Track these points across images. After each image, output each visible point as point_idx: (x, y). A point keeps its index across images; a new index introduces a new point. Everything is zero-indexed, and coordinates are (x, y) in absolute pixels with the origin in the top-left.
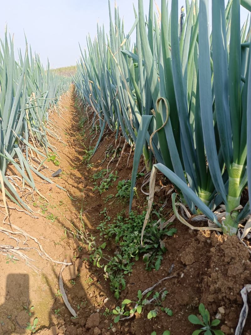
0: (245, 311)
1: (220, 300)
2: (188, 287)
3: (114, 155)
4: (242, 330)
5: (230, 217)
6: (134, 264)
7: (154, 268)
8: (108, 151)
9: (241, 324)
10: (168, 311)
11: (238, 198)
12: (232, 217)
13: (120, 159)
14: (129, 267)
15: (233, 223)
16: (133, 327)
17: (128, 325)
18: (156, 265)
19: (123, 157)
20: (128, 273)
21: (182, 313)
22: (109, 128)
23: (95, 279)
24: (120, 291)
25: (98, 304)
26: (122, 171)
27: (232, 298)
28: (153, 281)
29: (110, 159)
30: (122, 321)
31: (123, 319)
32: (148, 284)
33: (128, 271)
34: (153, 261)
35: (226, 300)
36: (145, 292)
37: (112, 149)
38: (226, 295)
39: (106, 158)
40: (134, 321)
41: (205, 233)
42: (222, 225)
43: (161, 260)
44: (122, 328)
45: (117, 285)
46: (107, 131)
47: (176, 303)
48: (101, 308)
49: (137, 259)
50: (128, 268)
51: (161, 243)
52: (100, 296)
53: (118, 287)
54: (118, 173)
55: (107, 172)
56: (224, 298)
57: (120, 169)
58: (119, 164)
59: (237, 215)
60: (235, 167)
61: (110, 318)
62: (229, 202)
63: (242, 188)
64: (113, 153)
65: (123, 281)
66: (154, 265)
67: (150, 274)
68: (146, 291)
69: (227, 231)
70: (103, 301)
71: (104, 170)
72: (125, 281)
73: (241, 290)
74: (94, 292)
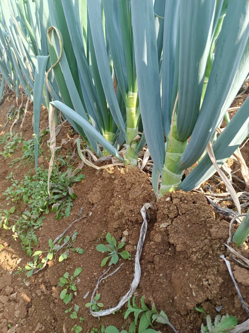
0: (144, 227)
1: (124, 224)
2: (97, 223)
3: (18, 117)
4: (143, 244)
5: (130, 149)
6: (44, 218)
7: (64, 216)
8: (10, 113)
9: (142, 238)
10: (79, 250)
11: (135, 128)
12: (131, 148)
13: (23, 119)
14: (40, 221)
15: (133, 154)
16: (47, 275)
17: (42, 276)
18: (65, 212)
19: (27, 117)
20: (39, 227)
21: (92, 248)
22: (10, 88)
23: (6, 244)
24: (32, 247)
25: (10, 267)
26: (27, 132)
27: (134, 219)
28: (64, 228)
29: (13, 122)
30: (35, 274)
31: (37, 272)
32: (59, 232)
33: (38, 226)
34: (63, 209)
35: (129, 223)
36: (56, 240)
37: (15, 110)
38: (128, 218)
39: (9, 121)
40: (47, 269)
41: (109, 170)
42: (123, 158)
43: (71, 207)
44: (36, 281)
45: (28, 242)
46: (8, 91)
47: (86, 240)
48: (14, 269)
49: (47, 212)
50: (39, 223)
51: (69, 190)
52: (12, 259)
53: (30, 244)
54: (23, 135)
55: (10, 135)
56: (127, 221)
57: (25, 130)
58: (23, 125)
59: (136, 146)
60: (130, 95)
61: (23, 276)
62: (128, 133)
63: (138, 117)
64: (16, 114)
65: (34, 237)
66: (64, 213)
67: (60, 223)
68: (57, 238)
69: (128, 163)
70: (16, 263)
71: (7, 134)
72: (37, 237)
73: (140, 210)
74: (6, 257)
